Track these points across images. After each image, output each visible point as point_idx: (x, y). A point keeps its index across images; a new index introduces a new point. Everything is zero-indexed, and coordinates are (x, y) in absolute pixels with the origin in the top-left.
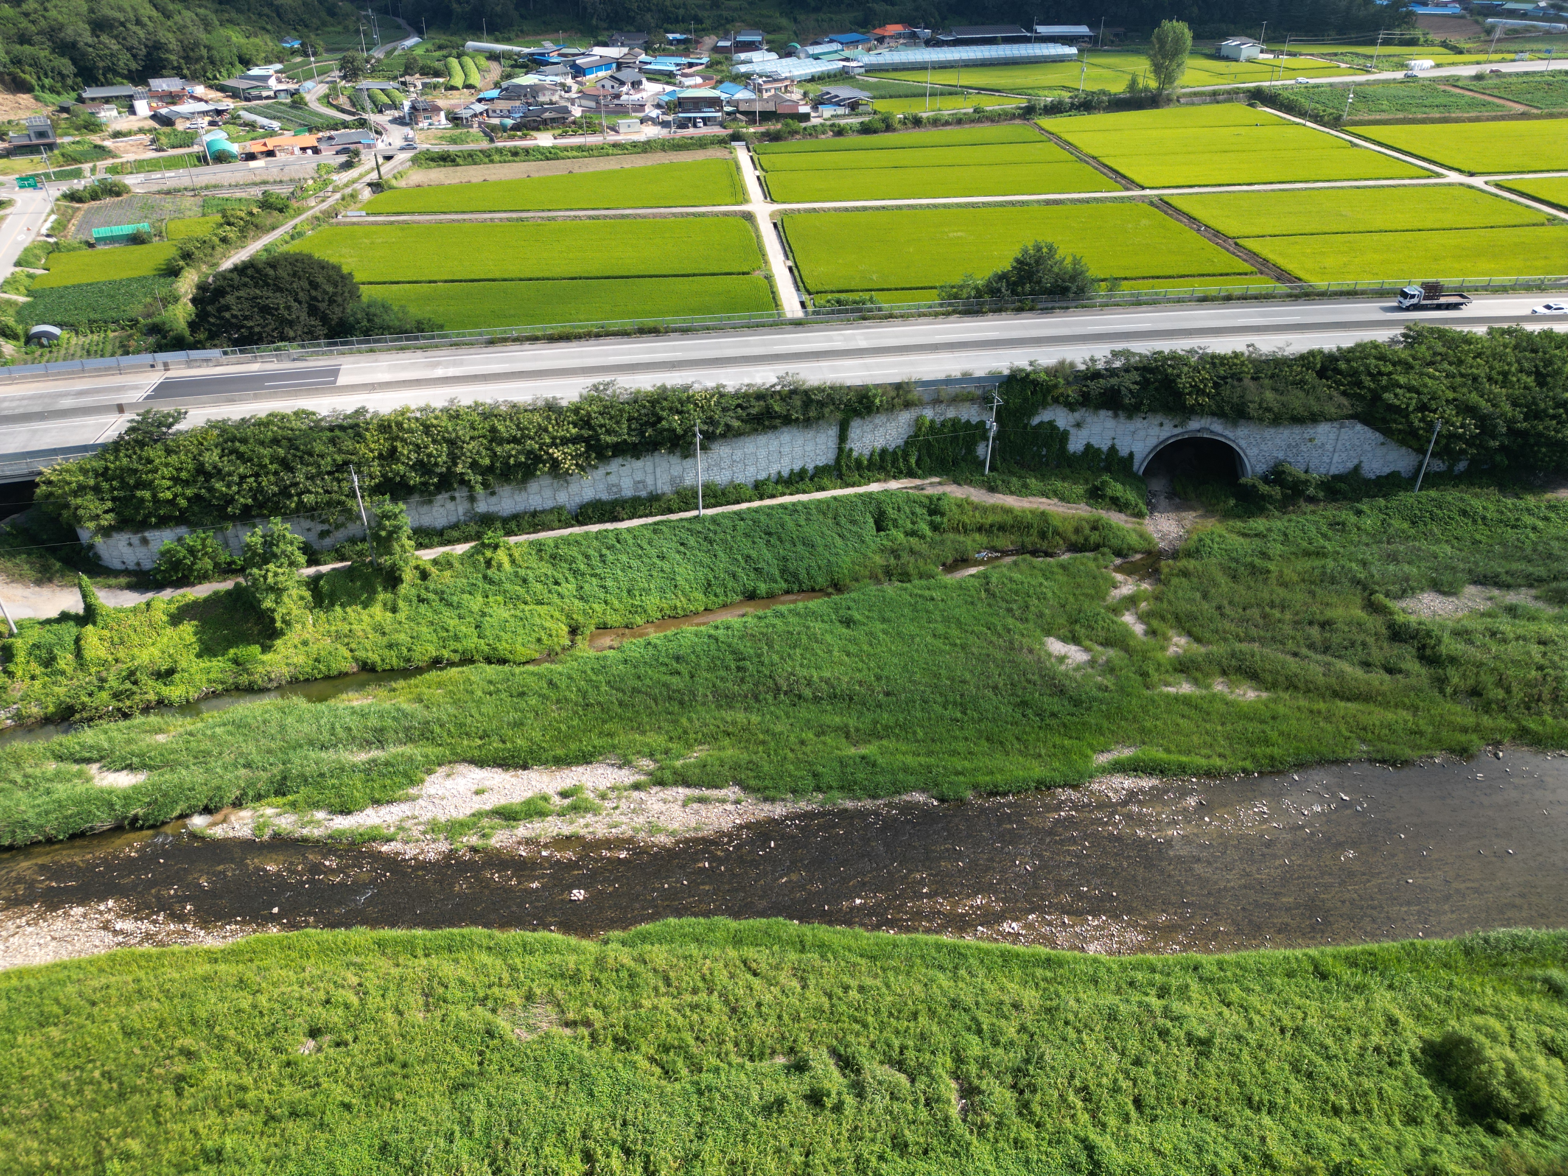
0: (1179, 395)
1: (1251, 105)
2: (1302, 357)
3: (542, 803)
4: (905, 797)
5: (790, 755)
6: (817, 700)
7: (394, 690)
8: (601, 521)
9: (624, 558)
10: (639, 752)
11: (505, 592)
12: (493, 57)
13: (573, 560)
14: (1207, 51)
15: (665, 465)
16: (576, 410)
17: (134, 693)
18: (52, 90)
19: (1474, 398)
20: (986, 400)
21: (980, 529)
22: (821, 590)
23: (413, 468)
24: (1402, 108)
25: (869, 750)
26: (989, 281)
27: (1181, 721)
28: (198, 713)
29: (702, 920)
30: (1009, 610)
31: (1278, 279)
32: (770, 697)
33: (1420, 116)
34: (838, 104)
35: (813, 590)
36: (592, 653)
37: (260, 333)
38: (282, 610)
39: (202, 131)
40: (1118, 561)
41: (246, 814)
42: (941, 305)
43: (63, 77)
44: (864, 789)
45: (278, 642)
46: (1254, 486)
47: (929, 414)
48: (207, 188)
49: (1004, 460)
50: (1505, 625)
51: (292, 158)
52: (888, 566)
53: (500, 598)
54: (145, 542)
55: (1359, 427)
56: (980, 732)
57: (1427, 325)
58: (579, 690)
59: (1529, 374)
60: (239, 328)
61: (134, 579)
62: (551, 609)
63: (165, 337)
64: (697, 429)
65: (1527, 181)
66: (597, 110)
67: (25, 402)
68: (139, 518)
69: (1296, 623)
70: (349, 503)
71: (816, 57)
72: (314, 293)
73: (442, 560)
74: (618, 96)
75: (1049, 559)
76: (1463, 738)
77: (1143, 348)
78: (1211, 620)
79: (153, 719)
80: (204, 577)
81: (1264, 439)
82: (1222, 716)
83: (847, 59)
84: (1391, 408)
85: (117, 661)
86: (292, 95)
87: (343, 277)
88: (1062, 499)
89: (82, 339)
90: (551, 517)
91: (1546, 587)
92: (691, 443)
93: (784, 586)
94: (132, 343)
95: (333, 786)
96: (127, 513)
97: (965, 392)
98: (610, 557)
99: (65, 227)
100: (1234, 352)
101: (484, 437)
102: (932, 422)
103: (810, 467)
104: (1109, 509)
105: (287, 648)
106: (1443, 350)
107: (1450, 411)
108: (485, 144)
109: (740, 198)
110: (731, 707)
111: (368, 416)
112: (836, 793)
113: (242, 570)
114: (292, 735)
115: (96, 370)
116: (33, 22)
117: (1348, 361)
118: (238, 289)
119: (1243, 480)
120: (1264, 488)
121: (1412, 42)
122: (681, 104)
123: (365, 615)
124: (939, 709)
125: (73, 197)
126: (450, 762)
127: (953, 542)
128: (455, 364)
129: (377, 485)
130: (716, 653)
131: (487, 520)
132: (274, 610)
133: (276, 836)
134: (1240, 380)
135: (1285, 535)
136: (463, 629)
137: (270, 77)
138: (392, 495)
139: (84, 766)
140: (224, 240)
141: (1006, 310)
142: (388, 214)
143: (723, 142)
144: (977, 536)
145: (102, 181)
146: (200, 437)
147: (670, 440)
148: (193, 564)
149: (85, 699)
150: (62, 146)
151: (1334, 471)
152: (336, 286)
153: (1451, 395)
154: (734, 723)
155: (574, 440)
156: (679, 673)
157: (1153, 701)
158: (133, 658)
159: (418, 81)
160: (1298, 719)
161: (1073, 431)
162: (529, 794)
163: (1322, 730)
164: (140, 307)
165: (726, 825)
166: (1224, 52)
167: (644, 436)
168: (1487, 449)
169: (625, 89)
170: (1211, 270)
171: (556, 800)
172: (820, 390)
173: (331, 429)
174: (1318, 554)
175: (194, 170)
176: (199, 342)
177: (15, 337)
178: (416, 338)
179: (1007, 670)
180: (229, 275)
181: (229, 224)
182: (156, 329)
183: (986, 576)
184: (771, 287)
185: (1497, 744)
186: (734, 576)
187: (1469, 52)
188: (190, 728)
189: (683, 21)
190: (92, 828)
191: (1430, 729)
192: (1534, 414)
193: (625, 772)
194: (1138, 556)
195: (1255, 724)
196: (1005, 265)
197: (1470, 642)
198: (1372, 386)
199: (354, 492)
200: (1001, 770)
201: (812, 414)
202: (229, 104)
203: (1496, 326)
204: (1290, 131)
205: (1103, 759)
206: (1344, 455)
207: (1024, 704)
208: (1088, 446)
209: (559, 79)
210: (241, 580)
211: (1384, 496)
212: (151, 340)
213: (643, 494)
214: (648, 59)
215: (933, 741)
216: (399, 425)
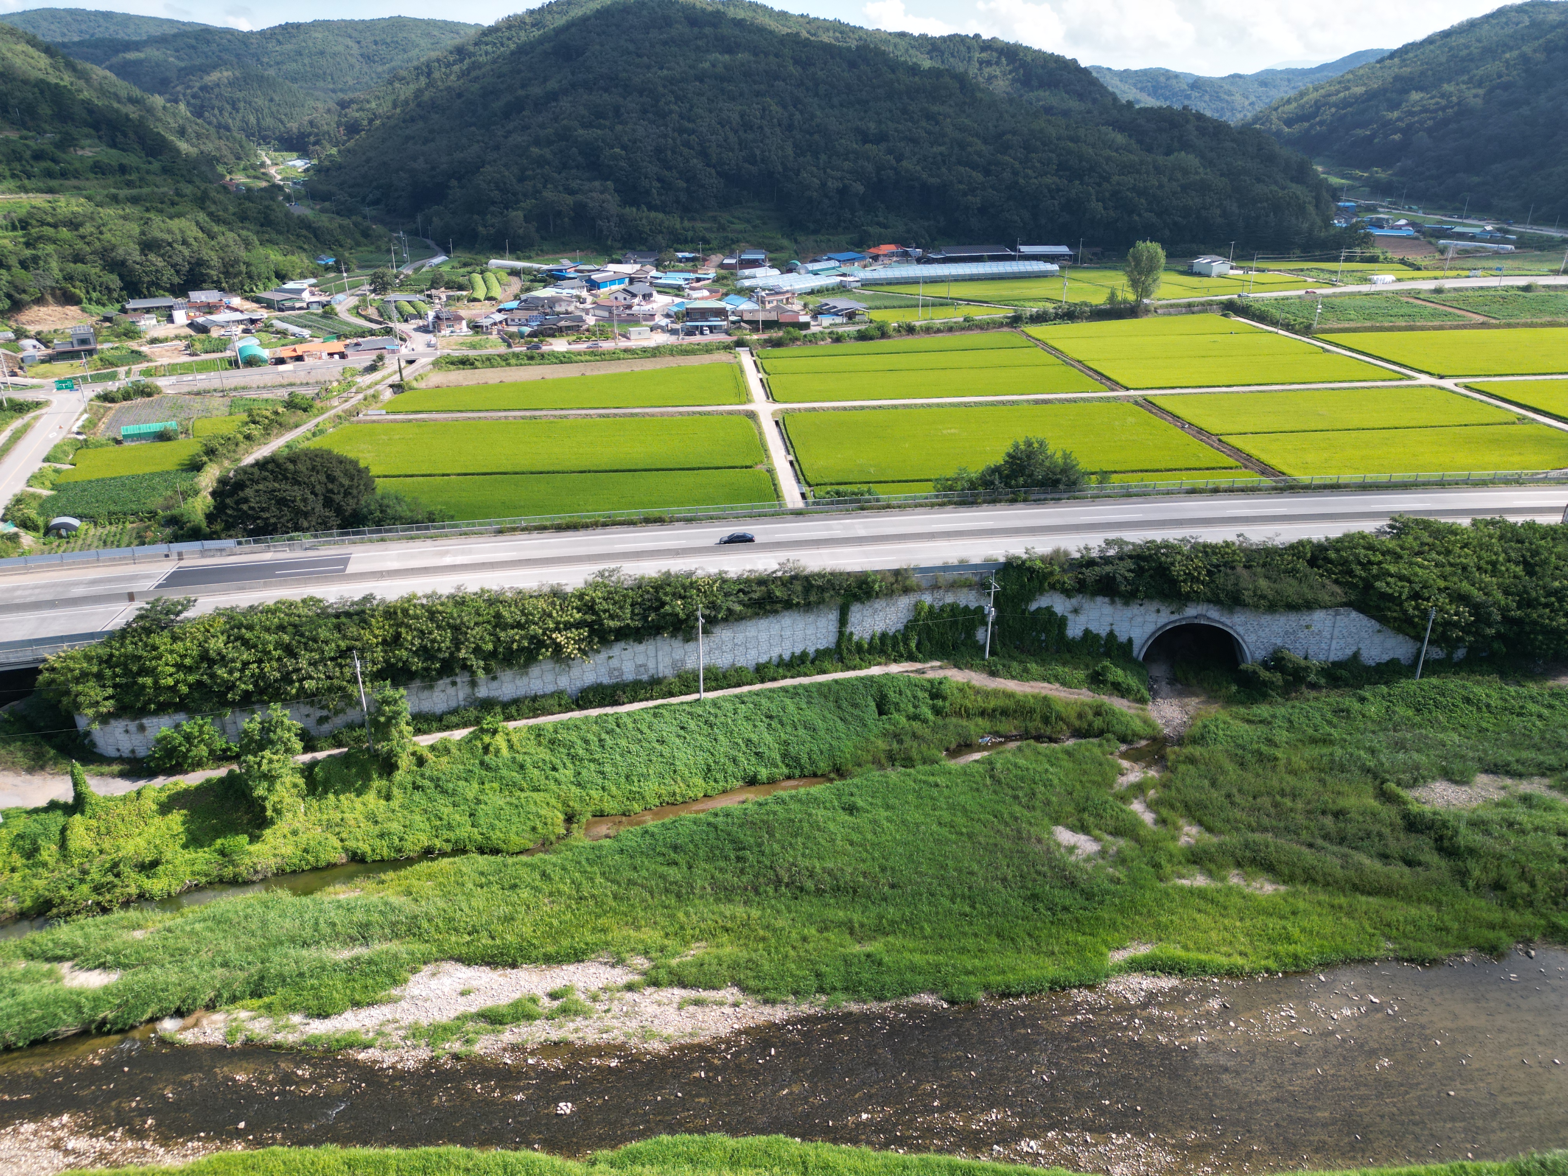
0: (1174, 582)
1: (1225, 315)
2: (1292, 547)
3: (531, 1006)
4: (914, 999)
5: (792, 953)
6: (819, 892)
7: (383, 882)
8: (601, 705)
9: (623, 743)
10: (633, 950)
11: (501, 778)
12: (514, 273)
13: (572, 745)
14: (1180, 268)
15: (667, 648)
16: (581, 596)
17: (115, 886)
18: (98, 302)
19: (1465, 586)
20: (983, 586)
21: (983, 713)
22: (823, 775)
23: (416, 653)
24: (1370, 317)
25: (875, 947)
26: (983, 475)
27: (1197, 916)
28: (179, 908)
29: (696, 1137)
30: (1016, 797)
31: (1263, 473)
32: (770, 890)
33: (1386, 324)
34: (836, 314)
35: (815, 775)
36: (587, 842)
37: (275, 524)
38: (273, 798)
39: (235, 338)
40: (1123, 748)
41: (218, 1018)
42: (937, 496)
43: (109, 290)
44: (869, 990)
45: (267, 832)
46: (1255, 672)
47: (927, 599)
48: (235, 389)
49: (1004, 645)
50: (1521, 815)
51: (319, 362)
52: (891, 751)
53: (496, 785)
54: (142, 728)
55: (1354, 614)
56: (990, 927)
57: (1412, 517)
58: (573, 882)
59: (1517, 564)
60: (255, 519)
61: (127, 767)
62: (547, 795)
63: (182, 528)
64: (699, 613)
65: (1493, 384)
66: (610, 319)
67: (37, 591)
68: (139, 705)
69: (1309, 812)
70: (350, 689)
71: (816, 273)
72: (330, 486)
73: (439, 746)
74: (629, 307)
75: (1053, 745)
76: (1491, 935)
77: (1136, 537)
78: (1221, 808)
79: (133, 914)
80: (198, 764)
81: (1260, 626)
82: (1240, 910)
83: (844, 275)
84: (1384, 596)
85: (101, 852)
86: (324, 306)
87: (359, 471)
88: (1064, 684)
89: (100, 530)
90: (551, 701)
91: (1558, 776)
92: (693, 627)
93: (785, 771)
94: (149, 534)
95: (312, 986)
96: (126, 700)
97: (963, 578)
98: (609, 742)
99: (95, 425)
100: (1225, 542)
101: (489, 622)
102: (931, 607)
103: (811, 650)
104: (1111, 695)
105: (275, 838)
106: (1430, 540)
107: (1443, 599)
108: (503, 349)
109: (744, 398)
110: (730, 901)
111: (375, 602)
112: (840, 995)
113: (237, 757)
114: (273, 930)
115: (111, 560)
116: (88, 244)
117: (1337, 551)
118: (257, 483)
119: (1243, 666)
120: (1265, 675)
121: (1373, 260)
122: (689, 314)
123: (358, 802)
124: (947, 903)
125: (107, 398)
126: (436, 960)
127: (956, 726)
128: (463, 552)
129: (379, 671)
130: (716, 843)
131: (487, 705)
132: (266, 798)
133: (248, 1042)
134: (1233, 568)
135: (1290, 722)
136: (457, 817)
137: (304, 290)
138: (393, 681)
139: (56, 965)
140: (248, 437)
141: (1000, 501)
142: (407, 413)
143: (727, 348)
144: (980, 721)
145: (136, 383)
146: (207, 626)
147: (673, 624)
148: (188, 751)
149: (65, 892)
150: (102, 350)
151: (1333, 657)
152: (352, 479)
153: (1442, 584)
154: (733, 918)
155: (578, 625)
156: (676, 864)
157: (1168, 894)
158: (118, 849)
159: (443, 294)
160: (1320, 915)
161: (1071, 617)
162: (517, 995)
163: (1345, 926)
164: (161, 500)
165: (724, 1030)
166: (1196, 269)
167: (646, 621)
168: (1484, 636)
169: (636, 301)
170: (1197, 465)
171: (546, 1002)
172: (821, 575)
173: (337, 616)
174: (1325, 741)
175: (225, 374)
176: (215, 533)
177: (35, 528)
178: (427, 528)
179: (1016, 861)
180: (250, 470)
181: (254, 422)
182: (173, 521)
183: (990, 762)
184: (773, 480)
185: (1528, 942)
186: (735, 761)
187: (1426, 268)
188: (168, 924)
189: (692, 241)
190: (55, 1034)
191: (1456, 926)
192: (1527, 602)
193: (618, 971)
194: (1143, 743)
195: (1275, 920)
196: (998, 458)
197: (1487, 833)
198: (1363, 574)
199: (356, 678)
200: (1013, 969)
201: (813, 598)
202: (263, 314)
203: (1479, 517)
204: (1265, 338)
205: (1118, 957)
206: (1342, 642)
207: (1035, 897)
208: (1087, 632)
209: (575, 292)
210: (235, 767)
211: (1386, 683)
212: (168, 531)
213: (645, 677)
214: (659, 274)
215: (941, 937)
216: (405, 612)
